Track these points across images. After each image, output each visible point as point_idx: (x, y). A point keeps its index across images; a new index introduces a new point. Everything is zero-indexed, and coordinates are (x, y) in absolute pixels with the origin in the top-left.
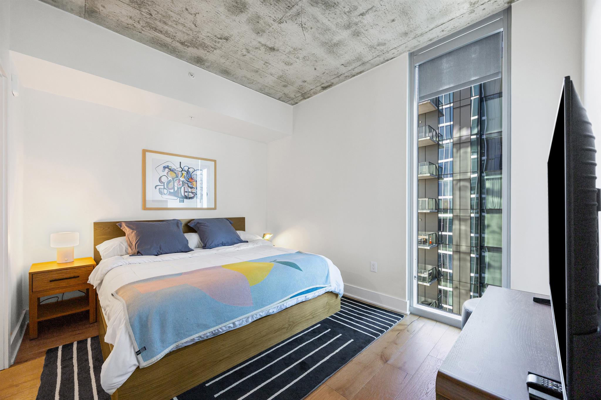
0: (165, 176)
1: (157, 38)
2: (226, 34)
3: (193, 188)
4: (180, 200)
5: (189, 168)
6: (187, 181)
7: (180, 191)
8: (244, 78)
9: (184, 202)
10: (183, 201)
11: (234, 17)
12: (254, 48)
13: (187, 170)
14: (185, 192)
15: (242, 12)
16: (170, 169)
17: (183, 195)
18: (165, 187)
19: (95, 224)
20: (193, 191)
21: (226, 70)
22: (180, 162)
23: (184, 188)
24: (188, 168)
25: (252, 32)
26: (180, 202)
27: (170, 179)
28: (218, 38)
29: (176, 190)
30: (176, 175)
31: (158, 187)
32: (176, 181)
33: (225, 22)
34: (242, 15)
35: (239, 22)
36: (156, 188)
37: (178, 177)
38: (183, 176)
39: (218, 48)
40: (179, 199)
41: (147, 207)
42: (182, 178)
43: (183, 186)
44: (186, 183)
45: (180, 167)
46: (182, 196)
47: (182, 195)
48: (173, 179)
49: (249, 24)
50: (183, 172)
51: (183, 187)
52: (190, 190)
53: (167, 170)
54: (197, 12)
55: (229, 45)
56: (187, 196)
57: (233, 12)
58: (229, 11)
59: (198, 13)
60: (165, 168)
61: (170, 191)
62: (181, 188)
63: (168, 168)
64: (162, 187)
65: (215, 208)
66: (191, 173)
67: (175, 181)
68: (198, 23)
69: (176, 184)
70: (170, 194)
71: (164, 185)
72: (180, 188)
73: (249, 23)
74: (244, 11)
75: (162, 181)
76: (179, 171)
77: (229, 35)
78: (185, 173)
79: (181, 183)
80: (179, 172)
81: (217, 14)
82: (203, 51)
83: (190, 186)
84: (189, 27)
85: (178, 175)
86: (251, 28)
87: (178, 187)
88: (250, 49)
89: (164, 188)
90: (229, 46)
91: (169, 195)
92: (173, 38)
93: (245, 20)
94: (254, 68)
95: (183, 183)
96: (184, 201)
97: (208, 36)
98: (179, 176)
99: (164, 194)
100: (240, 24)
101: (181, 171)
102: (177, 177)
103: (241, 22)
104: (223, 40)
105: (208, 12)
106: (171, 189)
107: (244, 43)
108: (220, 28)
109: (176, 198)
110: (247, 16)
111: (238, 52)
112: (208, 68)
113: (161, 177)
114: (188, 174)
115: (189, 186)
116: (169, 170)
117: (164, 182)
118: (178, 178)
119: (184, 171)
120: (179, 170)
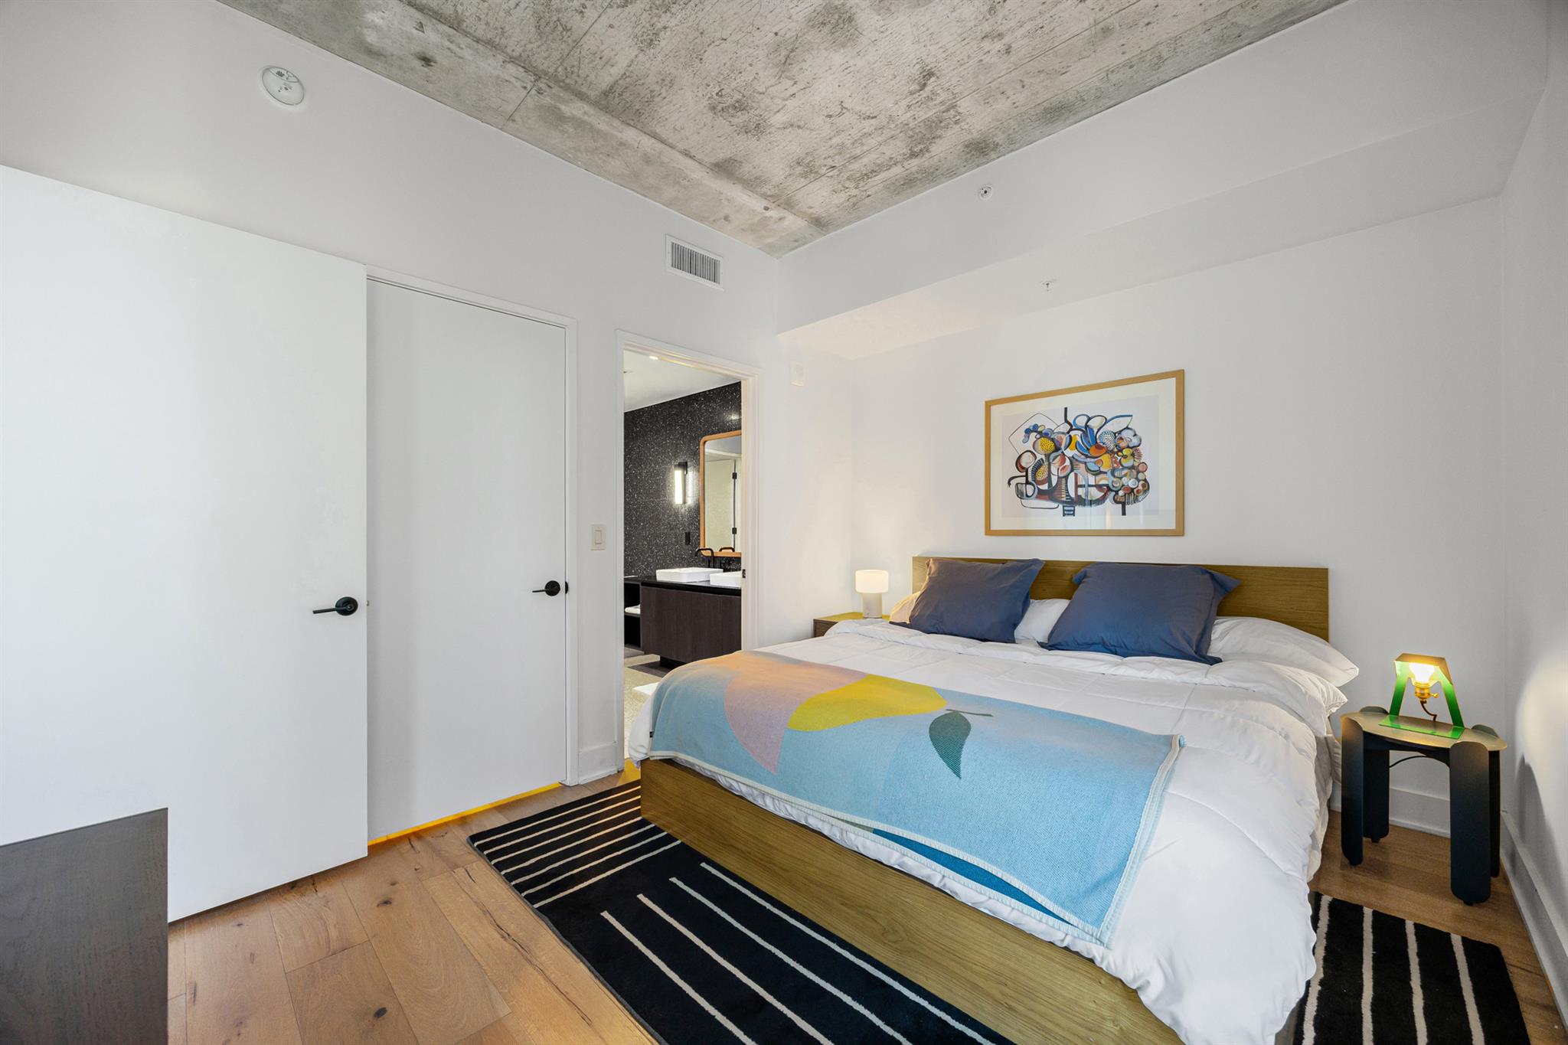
0: (1030, 453)
1: (888, 182)
2: (915, 71)
3: (1102, 472)
4: (1065, 508)
5: (1089, 419)
6: (1083, 454)
7: (1064, 487)
8: (1113, 77)
9: (1074, 515)
10: (1072, 512)
11: (864, 40)
12: (989, 16)
13: (1084, 425)
14: (1077, 486)
15: (850, 19)
16: (1040, 433)
17: (1073, 495)
18: (1030, 479)
19: (915, 559)
20: (1101, 483)
21: (1045, 109)
22: (1066, 409)
23: (1076, 475)
24: (1086, 419)
25: (922, 9)
26: (1064, 515)
27: (1039, 457)
28: (921, 90)
29: (1054, 485)
30: (1055, 445)
31: (1014, 482)
32: (1054, 459)
33: (874, 64)
34: (861, 20)
35: (882, 32)
36: (1009, 484)
37: (1060, 449)
38: (1073, 443)
39: (954, 101)
40: (1061, 506)
41: (992, 529)
42: (1071, 449)
43: (1072, 470)
44: (1080, 462)
45: (1066, 421)
46: (1071, 498)
47: (1069, 496)
48: (1048, 456)
49: (893, 11)
50: (1072, 433)
51: (1072, 475)
52: (1092, 480)
53: (1033, 435)
54: (837, 103)
55: (950, 75)
56: (1084, 497)
57: (849, 39)
58: (843, 45)
59: (842, 102)
60: (1028, 432)
61: (1041, 487)
62: (1066, 477)
63: (1036, 432)
64: (1023, 480)
65: (1179, 531)
66: (1095, 433)
67: (1051, 461)
68: (865, 109)
69: (1054, 470)
70: (1041, 494)
71: (1027, 476)
72: (1063, 477)
73: (888, 9)
74: (848, 14)
75: (1023, 465)
76: (1063, 433)
77: (918, 66)
78: (1077, 435)
79: (1068, 462)
80: (1062, 436)
81: (848, 71)
82: (949, 132)
83: (1092, 469)
84: (873, 128)
85: (1061, 444)
86: (909, 7)
87: (1060, 476)
88: (987, 27)
89: (1027, 483)
90: (953, 76)
91: (1037, 498)
92: (892, 163)
93: (877, 17)
94: (1080, 37)
95: (1071, 461)
96: (1074, 511)
97: (909, 107)
98: (1063, 447)
99: (1027, 496)
100: (887, 33)
101: (1068, 432)
102: (1057, 449)
103: (882, 29)
104: (929, 82)
105: (841, 84)
106: (1042, 483)
107: (959, 39)
108: (890, 77)
109: (1056, 505)
110: (868, 9)
111: (984, 62)
112: (1013, 144)
113: (1020, 456)
114: (1086, 436)
115: (1088, 470)
116: (1038, 436)
117: (1027, 467)
118: (1060, 452)
119: (1075, 429)
120: (1062, 431)
